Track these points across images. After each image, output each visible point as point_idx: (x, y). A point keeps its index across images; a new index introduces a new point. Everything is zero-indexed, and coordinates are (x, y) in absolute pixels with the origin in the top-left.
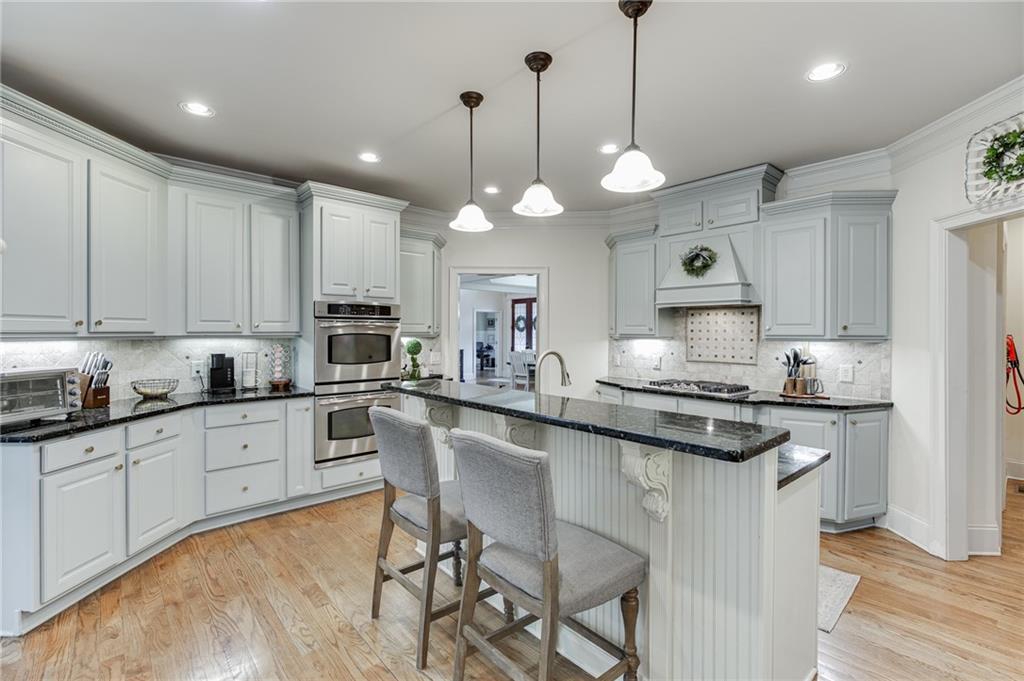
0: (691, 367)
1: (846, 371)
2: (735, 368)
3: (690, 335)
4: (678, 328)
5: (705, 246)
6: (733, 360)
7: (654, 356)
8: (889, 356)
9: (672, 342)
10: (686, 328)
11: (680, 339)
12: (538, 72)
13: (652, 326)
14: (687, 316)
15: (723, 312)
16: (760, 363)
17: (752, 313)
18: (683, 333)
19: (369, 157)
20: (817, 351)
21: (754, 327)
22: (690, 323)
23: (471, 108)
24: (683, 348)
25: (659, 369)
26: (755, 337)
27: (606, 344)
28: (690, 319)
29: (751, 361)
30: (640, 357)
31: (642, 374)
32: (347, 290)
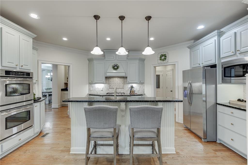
0: (110, 90)
1: (138, 89)
2: (120, 89)
3: (110, 83)
4: (107, 81)
5: (117, 64)
6: (119, 88)
7: (101, 88)
8: (144, 86)
9: (106, 84)
10: (109, 81)
11: (108, 84)
12: (122, 20)
13: (104, 81)
14: (109, 79)
15: (117, 78)
16: (124, 88)
17: (123, 78)
18: (108, 82)
19: (34, 16)
20: (134, 85)
21: (123, 81)
22: (110, 80)
23: (97, 20)
24: (108, 86)
25: (103, 91)
26: (123, 83)
27: (88, 85)
28: (110, 79)
29: (123, 88)
30: (98, 88)
31: (98, 92)
32: (13, 65)
